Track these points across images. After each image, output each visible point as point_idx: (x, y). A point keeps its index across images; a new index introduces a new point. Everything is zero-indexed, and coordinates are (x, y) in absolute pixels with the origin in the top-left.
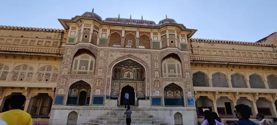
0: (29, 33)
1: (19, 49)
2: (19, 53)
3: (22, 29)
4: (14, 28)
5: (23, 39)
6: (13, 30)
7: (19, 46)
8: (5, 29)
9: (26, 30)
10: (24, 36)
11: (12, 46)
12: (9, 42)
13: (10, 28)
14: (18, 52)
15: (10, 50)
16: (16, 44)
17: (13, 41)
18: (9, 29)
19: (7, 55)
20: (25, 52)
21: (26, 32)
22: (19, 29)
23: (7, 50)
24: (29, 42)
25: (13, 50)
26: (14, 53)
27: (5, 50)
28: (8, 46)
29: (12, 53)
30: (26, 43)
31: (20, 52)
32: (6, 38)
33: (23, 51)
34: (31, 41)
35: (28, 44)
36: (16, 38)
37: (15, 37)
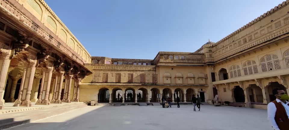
0: (276, 13)
1: (276, 34)
2: (279, 38)
3: (267, 14)
4: (260, 18)
5: (274, 23)
6: (260, 20)
7: (274, 32)
8: (253, 24)
9: (272, 13)
10: (274, 20)
11: (268, 34)
12: (263, 32)
13: (257, 20)
14: (277, 38)
15: (268, 39)
16: (271, 31)
17: (266, 30)
18: (256, 22)
19: (269, 45)
20: (284, 35)
21: (273, 15)
22: (264, 16)
23: (266, 40)
24: (282, 22)
25: (271, 38)
26: (274, 40)
27: (264, 41)
28: (264, 36)
29: (272, 41)
30: (280, 25)
31: (280, 36)
32: (259, 31)
33: (282, 34)
34: (285, 19)
35: (282, 25)
36: (267, 26)
37: (265, 26)
